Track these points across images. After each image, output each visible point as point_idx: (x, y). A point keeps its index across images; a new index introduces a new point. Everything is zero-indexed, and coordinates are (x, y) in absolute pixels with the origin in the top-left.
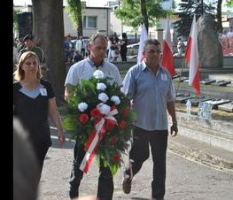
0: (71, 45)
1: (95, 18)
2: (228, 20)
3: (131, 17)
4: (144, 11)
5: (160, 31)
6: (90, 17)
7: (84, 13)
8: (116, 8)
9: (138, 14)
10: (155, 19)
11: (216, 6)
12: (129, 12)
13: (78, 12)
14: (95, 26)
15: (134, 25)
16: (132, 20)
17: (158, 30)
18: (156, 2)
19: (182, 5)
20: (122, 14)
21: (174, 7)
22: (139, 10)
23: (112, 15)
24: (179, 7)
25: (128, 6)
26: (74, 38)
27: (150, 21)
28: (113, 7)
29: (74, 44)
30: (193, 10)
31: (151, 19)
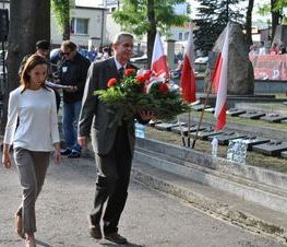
1: (86, 21)
2: (259, 32)
3: (134, 22)
4: (151, 15)
5: (171, 42)
6: (79, 20)
7: (73, 14)
8: (113, 9)
9: (142, 18)
10: (164, 26)
11: (244, 13)
12: (133, 15)
13: (66, 11)
14: (86, 32)
16: (135, 27)
17: (169, 41)
18: (168, 4)
19: (202, 10)
20: (123, 18)
21: (189, 12)
22: (145, 14)
23: (109, 18)
24: (197, 12)
25: (130, 7)
27: (158, 29)
28: (110, 7)
30: (216, 17)
31: (160, 26)
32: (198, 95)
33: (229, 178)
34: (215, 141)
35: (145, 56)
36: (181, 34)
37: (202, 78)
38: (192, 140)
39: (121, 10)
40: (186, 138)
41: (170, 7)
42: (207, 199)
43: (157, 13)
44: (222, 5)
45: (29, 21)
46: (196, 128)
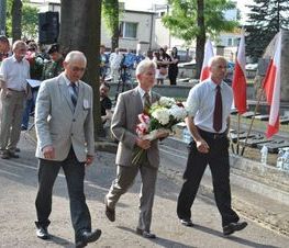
0: (104, 59)
1: (135, 25)
3: (183, 27)
4: (201, 20)
5: (220, 48)
6: (128, 24)
7: (123, 18)
8: (162, 14)
9: (192, 24)
10: (214, 32)
12: (182, 21)
13: (115, 15)
14: (135, 36)
15: (187, 37)
16: (185, 31)
17: (218, 47)
18: (217, 10)
19: (252, 17)
20: (172, 22)
21: (239, 18)
22: (195, 19)
23: (159, 23)
24: (247, 18)
25: (179, 12)
26: (108, 50)
27: (207, 34)
28: (160, 11)
29: (107, 58)
30: (266, 24)
31: (210, 31)
32: (249, 102)
33: (278, 187)
34: (264, 149)
35: (194, 62)
36: (230, 40)
37: (251, 85)
38: (241, 147)
39: (170, 14)
40: (235, 145)
41: (220, 13)
42: (256, 207)
43: (207, 18)
44: (273, 12)
45: (79, 24)
46: (245, 135)
